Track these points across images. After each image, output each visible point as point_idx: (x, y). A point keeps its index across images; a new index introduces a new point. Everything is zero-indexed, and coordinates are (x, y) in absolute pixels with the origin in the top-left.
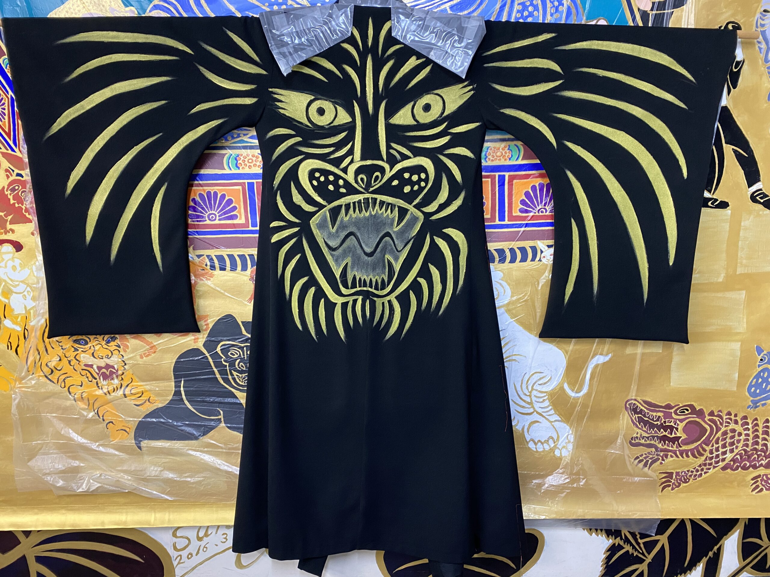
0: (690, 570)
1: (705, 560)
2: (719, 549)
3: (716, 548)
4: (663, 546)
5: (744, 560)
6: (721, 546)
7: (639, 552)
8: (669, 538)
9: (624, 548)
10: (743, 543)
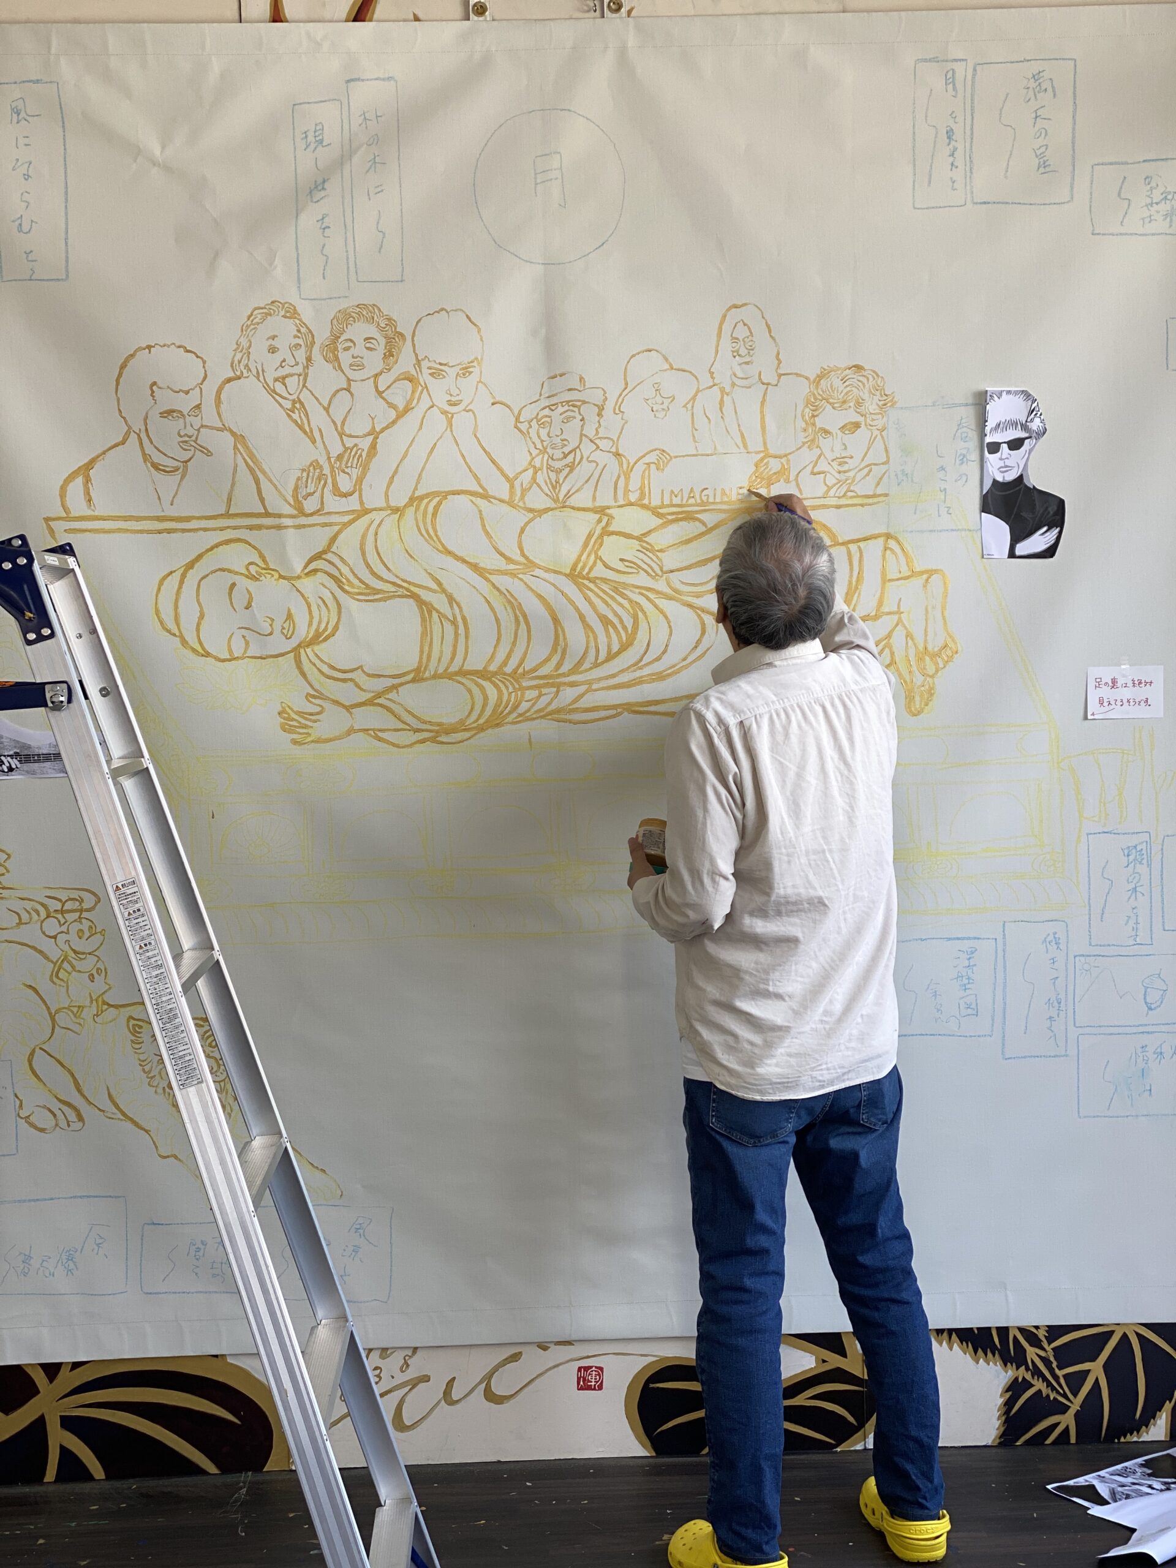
0: (1147, 1425)
1: (1168, 1406)
4: (1097, 1381)
7: (1058, 1392)
8: (1105, 1366)
9: (1033, 1386)
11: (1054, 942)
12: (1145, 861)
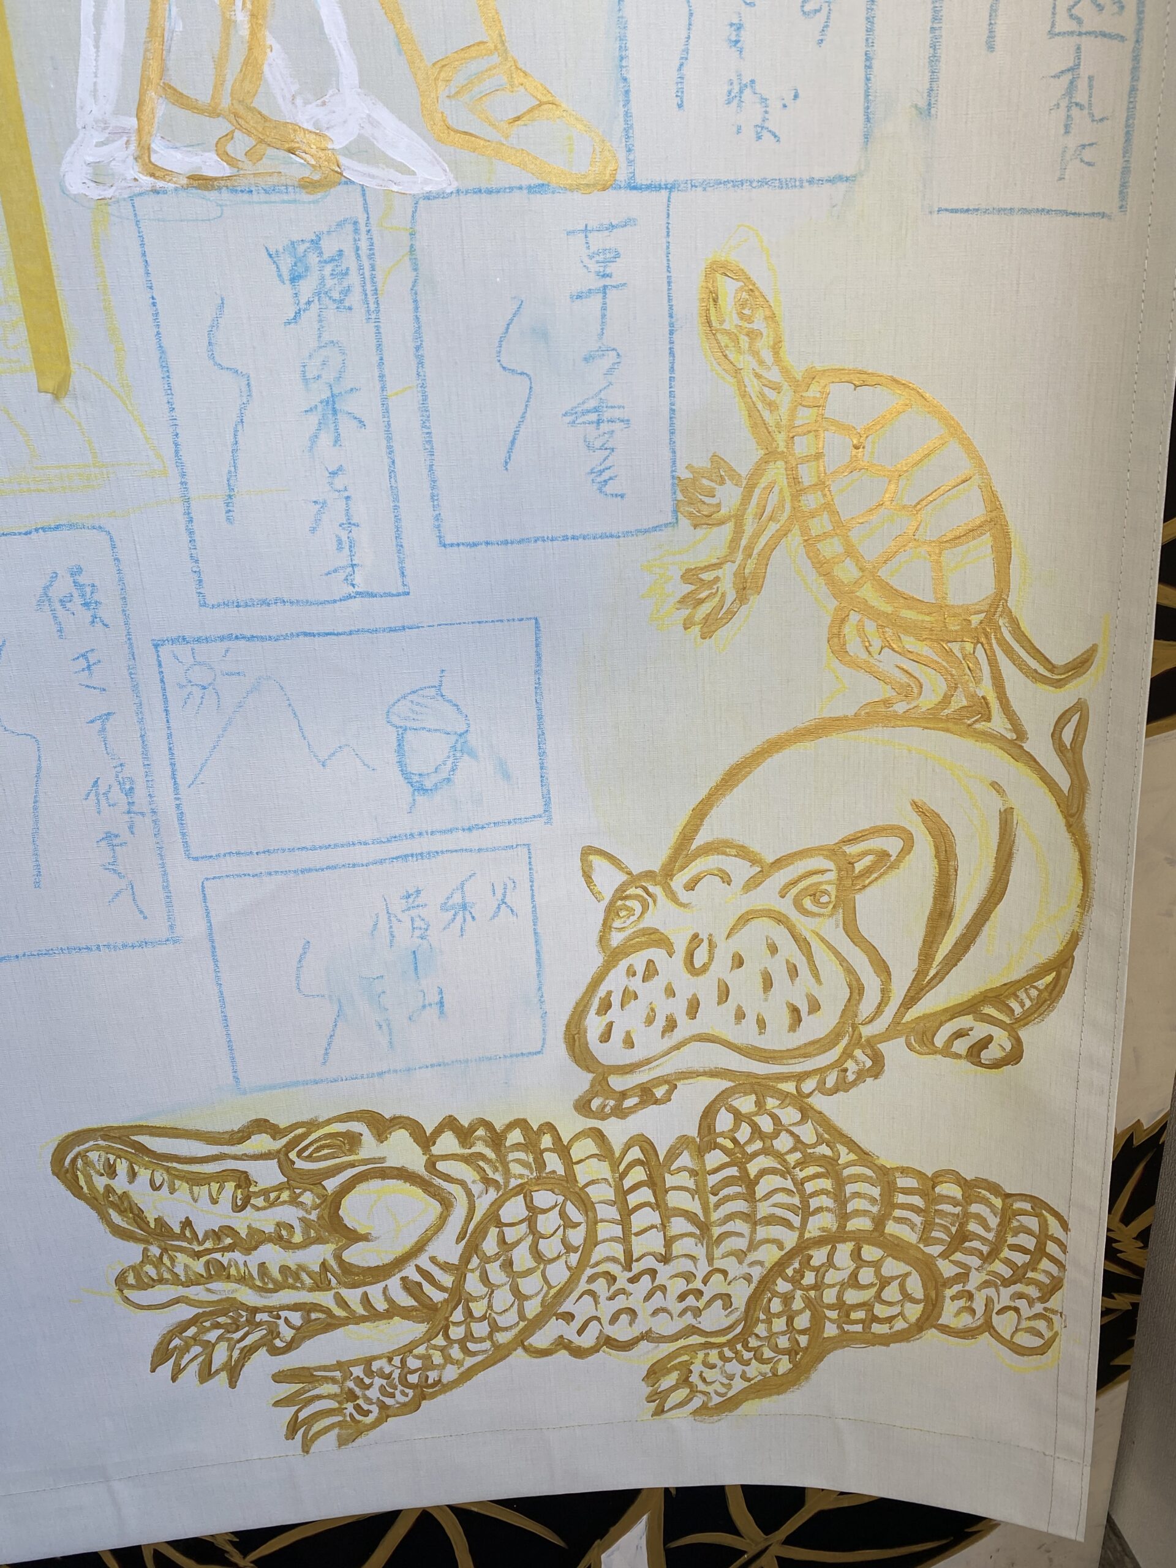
10: (668, 1553)
11: (78, 600)
12: (355, 299)
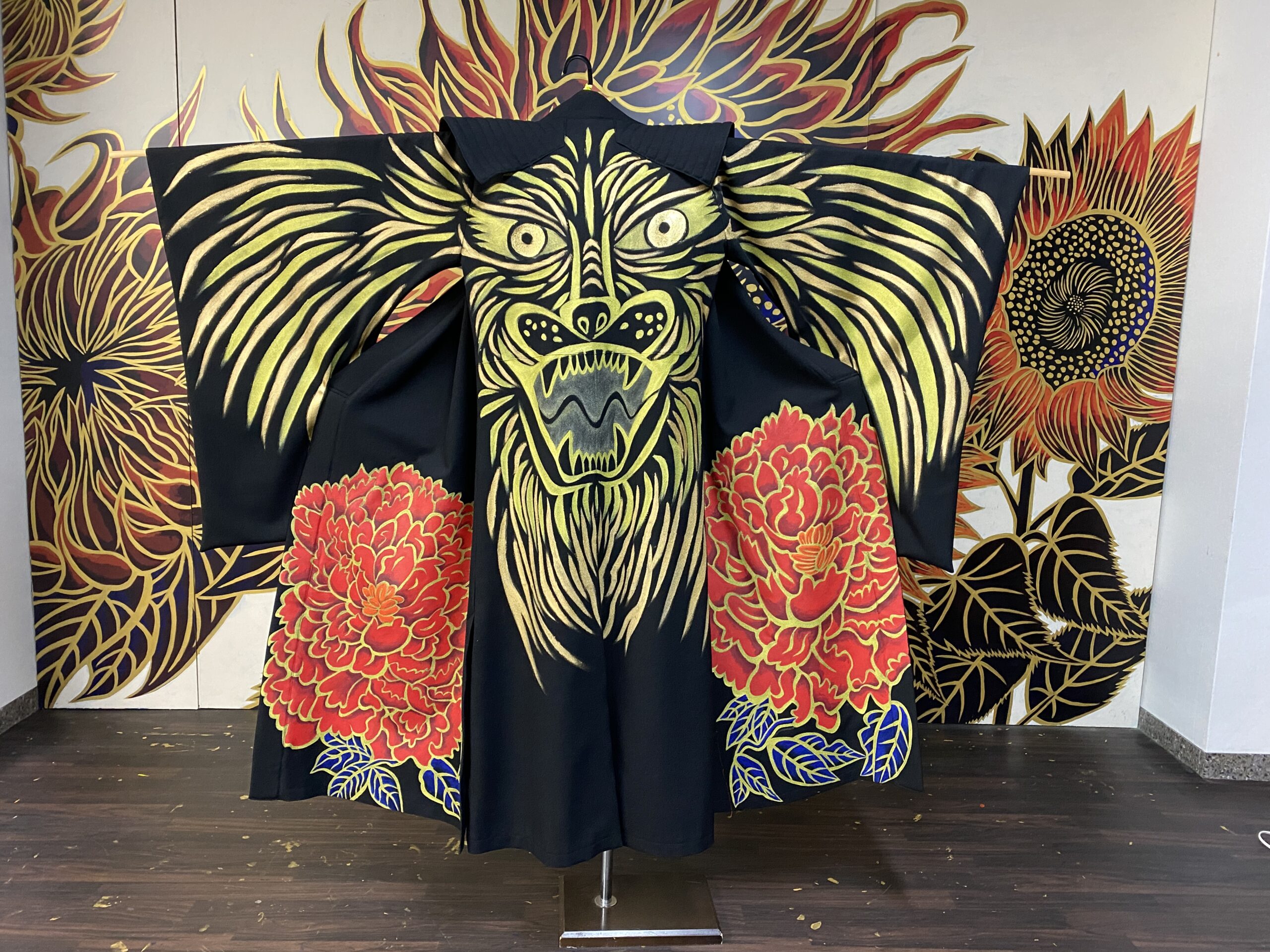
0: (983, 716)
1: (996, 706)
2: (1009, 696)
3: (1006, 695)
4: (959, 692)
5: (1032, 708)
6: (1010, 694)
7: (937, 696)
8: (965, 684)
9: (923, 692)
10: (1030, 692)
